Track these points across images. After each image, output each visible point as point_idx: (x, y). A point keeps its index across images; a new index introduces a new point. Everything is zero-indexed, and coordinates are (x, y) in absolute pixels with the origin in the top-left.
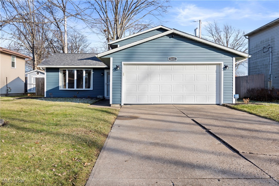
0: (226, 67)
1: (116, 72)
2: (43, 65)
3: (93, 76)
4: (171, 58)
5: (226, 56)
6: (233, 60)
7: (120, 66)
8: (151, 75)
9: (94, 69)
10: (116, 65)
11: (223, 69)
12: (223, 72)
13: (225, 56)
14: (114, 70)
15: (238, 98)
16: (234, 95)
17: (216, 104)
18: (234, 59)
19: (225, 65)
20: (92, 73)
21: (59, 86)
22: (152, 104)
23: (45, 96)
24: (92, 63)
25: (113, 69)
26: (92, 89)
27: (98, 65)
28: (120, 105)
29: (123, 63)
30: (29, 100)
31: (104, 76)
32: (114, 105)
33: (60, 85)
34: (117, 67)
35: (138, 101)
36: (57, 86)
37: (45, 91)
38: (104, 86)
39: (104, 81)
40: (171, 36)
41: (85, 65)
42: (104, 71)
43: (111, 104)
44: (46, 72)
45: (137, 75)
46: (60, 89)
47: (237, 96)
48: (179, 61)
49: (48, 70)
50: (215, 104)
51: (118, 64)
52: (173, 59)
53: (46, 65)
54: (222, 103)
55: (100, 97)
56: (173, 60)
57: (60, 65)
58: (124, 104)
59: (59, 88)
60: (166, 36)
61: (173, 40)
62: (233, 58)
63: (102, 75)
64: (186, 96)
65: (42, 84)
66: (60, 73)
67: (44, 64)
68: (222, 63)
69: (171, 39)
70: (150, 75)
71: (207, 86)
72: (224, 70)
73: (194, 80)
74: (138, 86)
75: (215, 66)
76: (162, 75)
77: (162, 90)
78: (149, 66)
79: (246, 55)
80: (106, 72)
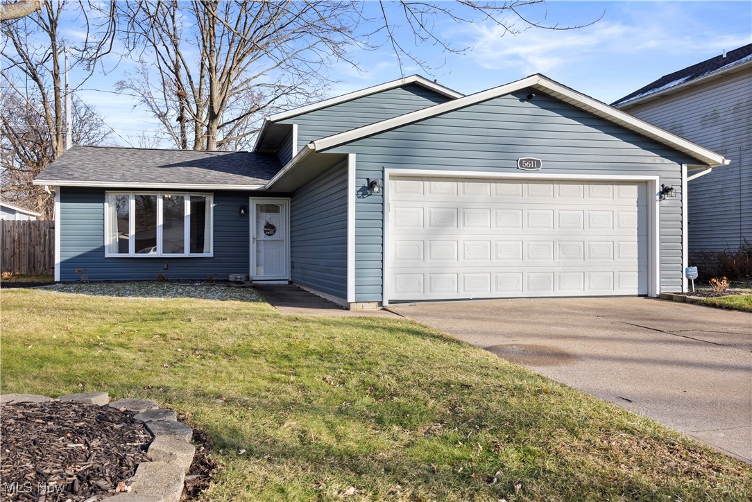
0: (665, 191)
1: (367, 199)
2: (54, 178)
3: (214, 216)
4: (527, 160)
5: (667, 161)
6: (681, 172)
7: (380, 181)
8: (465, 210)
9: (218, 194)
10: (368, 179)
11: (658, 197)
12: (658, 203)
13: (663, 161)
14: (361, 193)
15: (697, 276)
16: (686, 269)
17: (639, 296)
18: (685, 167)
19: (663, 186)
20: (212, 206)
21: (104, 246)
22: (469, 299)
23: (57, 278)
24: (208, 177)
25: (358, 192)
26: (211, 255)
27: (234, 182)
28: (381, 303)
29: (388, 171)
30: (16, 292)
31: (248, 217)
32: (361, 304)
33: (107, 243)
34: (371, 185)
35: (431, 291)
36: (99, 245)
37: (57, 260)
38: (248, 246)
39: (248, 231)
40: (525, 96)
41: (191, 181)
42: (248, 202)
43: (350, 303)
44: (61, 202)
45: (427, 211)
46: (107, 255)
47: (694, 272)
48: (547, 169)
49: (68, 194)
50: (637, 294)
51: (373, 176)
52: (531, 163)
53: (62, 179)
54: (658, 293)
55: (237, 278)
56: (531, 168)
57: (110, 179)
58: (391, 302)
59: (104, 252)
60: (510, 96)
61: (529, 108)
62: (683, 165)
63: (243, 212)
64: (561, 274)
65: (14, 241)
66: (106, 205)
67: (56, 176)
68: (657, 178)
69: (526, 104)
70: (464, 212)
71: (616, 245)
72: (661, 197)
73: (582, 226)
74: (430, 245)
75: (635, 188)
76: (498, 211)
77: (497, 257)
78: (460, 184)
79: (718, 159)
80: (253, 203)
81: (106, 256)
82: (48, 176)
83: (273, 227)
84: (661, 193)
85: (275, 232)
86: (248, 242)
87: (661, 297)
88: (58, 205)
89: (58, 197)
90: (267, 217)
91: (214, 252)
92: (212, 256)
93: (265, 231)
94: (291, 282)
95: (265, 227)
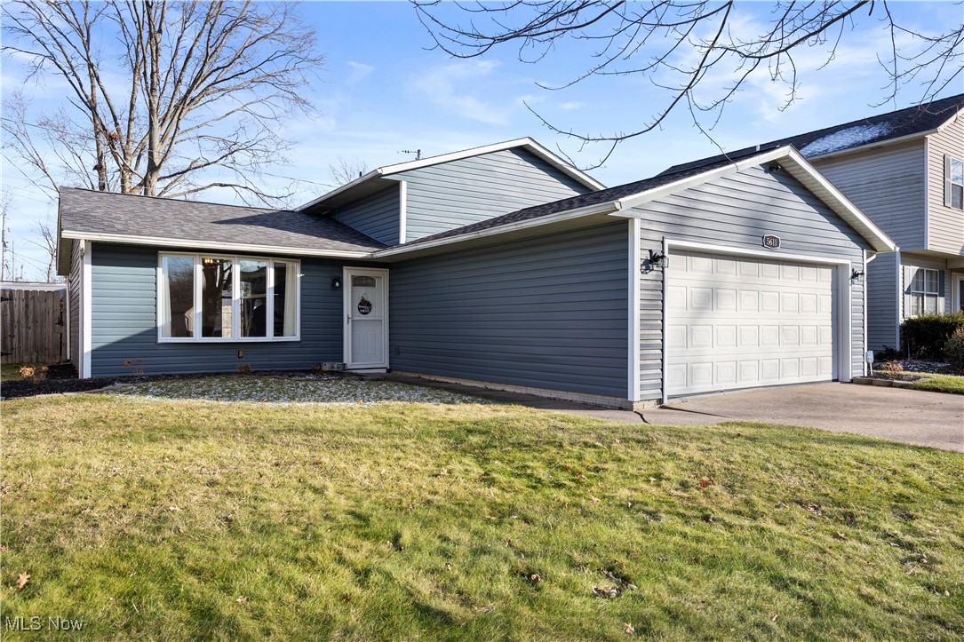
0: (855, 275)
1: (649, 275)
3: (302, 289)
6: (863, 256)
8: (718, 291)
9: (307, 262)
10: (651, 251)
11: (850, 281)
12: (850, 288)
14: (644, 267)
15: (874, 359)
16: (866, 352)
17: (833, 380)
18: (865, 251)
19: (853, 270)
20: (299, 276)
21: (156, 328)
23: (87, 374)
25: (642, 265)
26: (297, 338)
28: (661, 401)
29: (667, 243)
31: (342, 290)
32: (642, 403)
33: (160, 324)
35: (692, 383)
36: (150, 325)
37: (87, 346)
38: (342, 327)
39: (342, 309)
40: (768, 168)
42: (342, 272)
43: (632, 402)
44: (93, 264)
45: (689, 291)
46: (161, 339)
47: (872, 356)
48: (782, 248)
49: (103, 253)
50: (831, 378)
51: (655, 248)
54: (851, 377)
59: (156, 335)
66: (159, 270)
68: (848, 262)
69: (769, 176)
71: (819, 329)
73: (797, 310)
74: (692, 330)
75: (829, 272)
76: (741, 292)
78: (715, 261)
79: (891, 245)
80: (348, 274)
81: (159, 341)
82: (79, 227)
83: (369, 304)
84: (853, 277)
85: (370, 309)
86: (342, 322)
87: (852, 382)
88: (88, 269)
89: (88, 258)
90: (363, 292)
91: (301, 334)
92: (299, 339)
93: (359, 309)
94: (389, 371)
95: (360, 304)
